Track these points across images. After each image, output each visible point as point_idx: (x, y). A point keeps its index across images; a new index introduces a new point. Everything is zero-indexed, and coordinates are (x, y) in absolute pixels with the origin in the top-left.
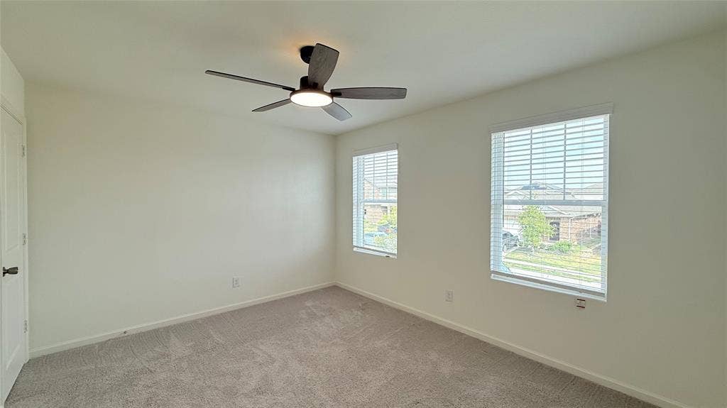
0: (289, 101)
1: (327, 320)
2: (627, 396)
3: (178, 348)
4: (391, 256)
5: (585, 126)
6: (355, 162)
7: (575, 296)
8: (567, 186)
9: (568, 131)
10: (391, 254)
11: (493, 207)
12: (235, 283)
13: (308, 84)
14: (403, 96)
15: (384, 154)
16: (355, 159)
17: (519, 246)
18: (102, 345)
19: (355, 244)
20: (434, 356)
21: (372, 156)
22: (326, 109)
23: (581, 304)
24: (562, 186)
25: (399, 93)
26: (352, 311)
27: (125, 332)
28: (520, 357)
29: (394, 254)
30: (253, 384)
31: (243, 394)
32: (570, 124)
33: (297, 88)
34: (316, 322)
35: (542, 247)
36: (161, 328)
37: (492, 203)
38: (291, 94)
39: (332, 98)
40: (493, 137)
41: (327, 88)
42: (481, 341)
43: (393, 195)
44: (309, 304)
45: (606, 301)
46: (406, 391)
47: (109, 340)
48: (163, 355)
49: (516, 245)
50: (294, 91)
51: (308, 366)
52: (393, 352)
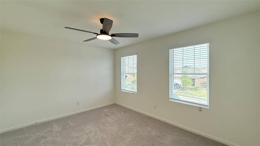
0: (96, 38)
1: (112, 116)
2: (216, 141)
3: (56, 128)
4: (135, 93)
5: (201, 47)
6: (122, 59)
7: (198, 107)
8: (195, 66)
9: (195, 49)
10: (135, 92)
11: (170, 75)
12: (78, 104)
13: (103, 32)
14: (137, 37)
15: (132, 56)
16: (122, 58)
17: (181, 88)
18: (27, 128)
19: (122, 88)
20: (149, 129)
21: (128, 57)
22: (110, 41)
23: (200, 109)
24: (193, 66)
25: (136, 35)
26: (121, 113)
27: (36, 123)
28: (180, 128)
29: (136, 92)
30: (84, 141)
31: (80, 145)
32: (196, 46)
33: (99, 33)
34: (108, 117)
35: (189, 88)
36: (50, 121)
37: (170, 74)
38: (97, 36)
39: (112, 37)
40: (170, 51)
41: (110, 34)
42: (166, 123)
43: (135, 71)
44: (105, 110)
45: (208, 108)
46: (139, 142)
47: (30, 126)
48: (51, 131)
49: (180, 88)
50: (98, 34)
51: (104, 134)
52: (135, 127)
